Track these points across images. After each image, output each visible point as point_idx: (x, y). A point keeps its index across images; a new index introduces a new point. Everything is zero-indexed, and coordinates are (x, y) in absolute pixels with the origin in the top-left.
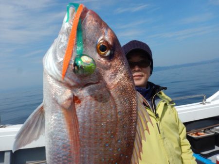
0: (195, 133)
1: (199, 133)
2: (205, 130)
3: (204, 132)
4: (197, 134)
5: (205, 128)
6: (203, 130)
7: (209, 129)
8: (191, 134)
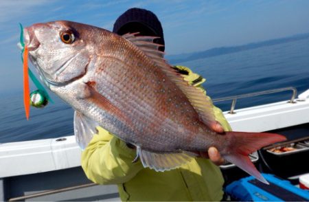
0: (280, 148)
1: (285, 149)
2: (296, 143)
3: (295, 147)
4: (282, 150)
5: (296, 141)
6: (293, 144)
7: (303, 142)
8: (272, 150)
